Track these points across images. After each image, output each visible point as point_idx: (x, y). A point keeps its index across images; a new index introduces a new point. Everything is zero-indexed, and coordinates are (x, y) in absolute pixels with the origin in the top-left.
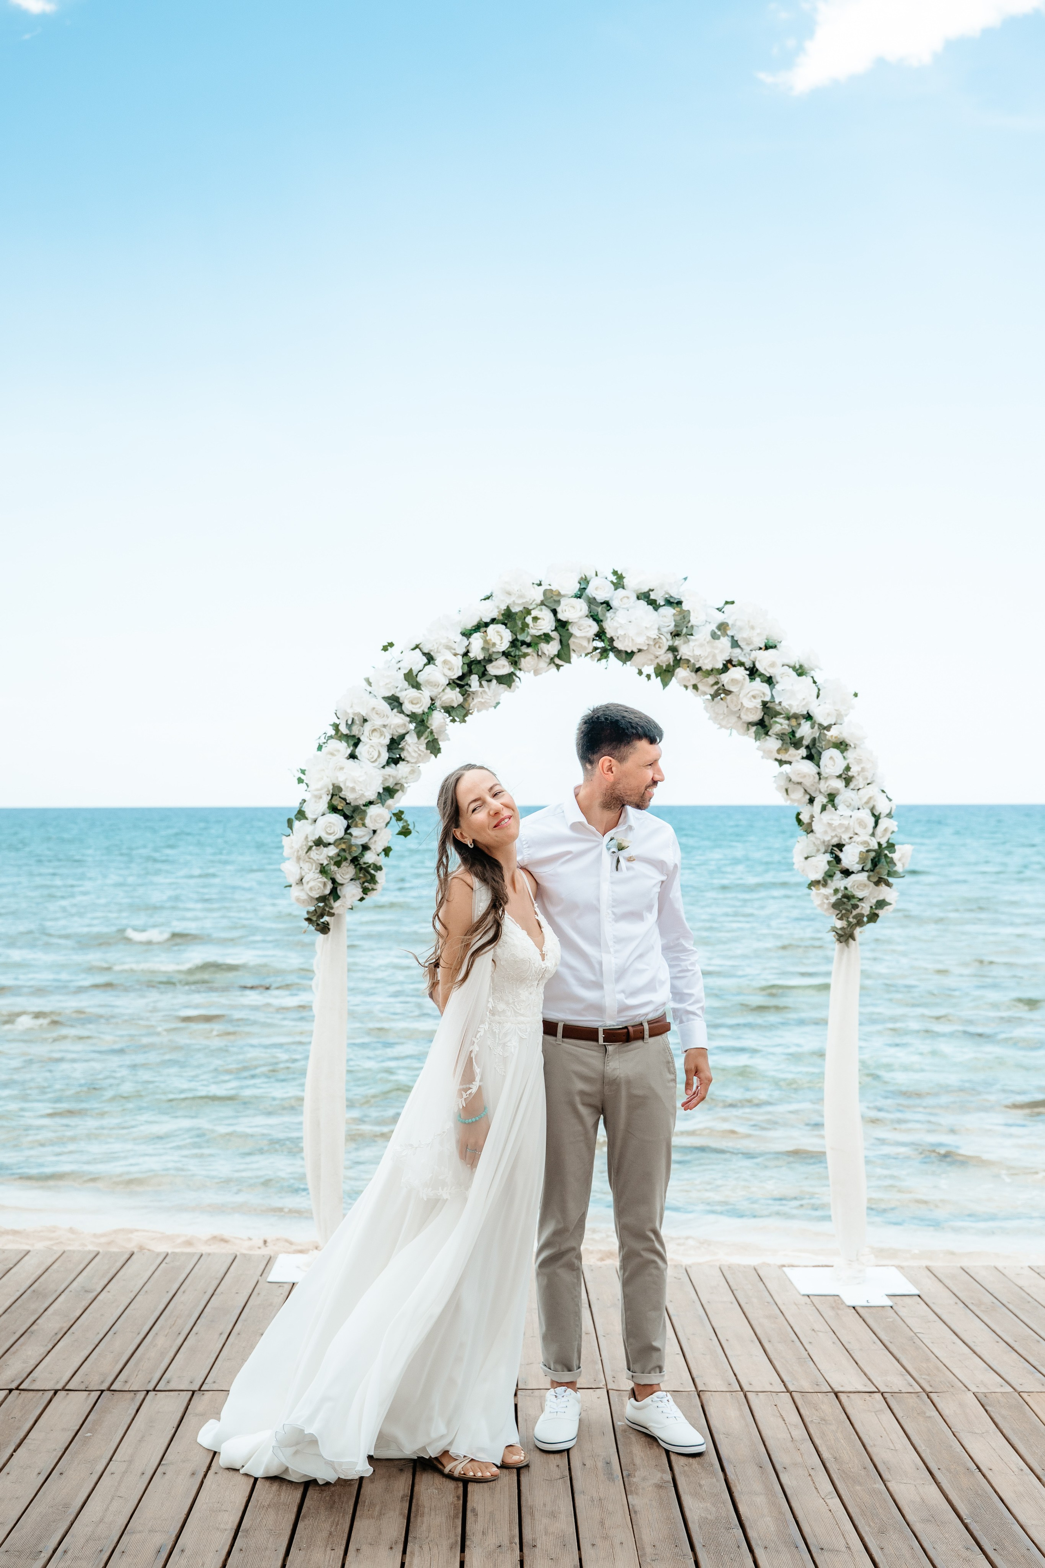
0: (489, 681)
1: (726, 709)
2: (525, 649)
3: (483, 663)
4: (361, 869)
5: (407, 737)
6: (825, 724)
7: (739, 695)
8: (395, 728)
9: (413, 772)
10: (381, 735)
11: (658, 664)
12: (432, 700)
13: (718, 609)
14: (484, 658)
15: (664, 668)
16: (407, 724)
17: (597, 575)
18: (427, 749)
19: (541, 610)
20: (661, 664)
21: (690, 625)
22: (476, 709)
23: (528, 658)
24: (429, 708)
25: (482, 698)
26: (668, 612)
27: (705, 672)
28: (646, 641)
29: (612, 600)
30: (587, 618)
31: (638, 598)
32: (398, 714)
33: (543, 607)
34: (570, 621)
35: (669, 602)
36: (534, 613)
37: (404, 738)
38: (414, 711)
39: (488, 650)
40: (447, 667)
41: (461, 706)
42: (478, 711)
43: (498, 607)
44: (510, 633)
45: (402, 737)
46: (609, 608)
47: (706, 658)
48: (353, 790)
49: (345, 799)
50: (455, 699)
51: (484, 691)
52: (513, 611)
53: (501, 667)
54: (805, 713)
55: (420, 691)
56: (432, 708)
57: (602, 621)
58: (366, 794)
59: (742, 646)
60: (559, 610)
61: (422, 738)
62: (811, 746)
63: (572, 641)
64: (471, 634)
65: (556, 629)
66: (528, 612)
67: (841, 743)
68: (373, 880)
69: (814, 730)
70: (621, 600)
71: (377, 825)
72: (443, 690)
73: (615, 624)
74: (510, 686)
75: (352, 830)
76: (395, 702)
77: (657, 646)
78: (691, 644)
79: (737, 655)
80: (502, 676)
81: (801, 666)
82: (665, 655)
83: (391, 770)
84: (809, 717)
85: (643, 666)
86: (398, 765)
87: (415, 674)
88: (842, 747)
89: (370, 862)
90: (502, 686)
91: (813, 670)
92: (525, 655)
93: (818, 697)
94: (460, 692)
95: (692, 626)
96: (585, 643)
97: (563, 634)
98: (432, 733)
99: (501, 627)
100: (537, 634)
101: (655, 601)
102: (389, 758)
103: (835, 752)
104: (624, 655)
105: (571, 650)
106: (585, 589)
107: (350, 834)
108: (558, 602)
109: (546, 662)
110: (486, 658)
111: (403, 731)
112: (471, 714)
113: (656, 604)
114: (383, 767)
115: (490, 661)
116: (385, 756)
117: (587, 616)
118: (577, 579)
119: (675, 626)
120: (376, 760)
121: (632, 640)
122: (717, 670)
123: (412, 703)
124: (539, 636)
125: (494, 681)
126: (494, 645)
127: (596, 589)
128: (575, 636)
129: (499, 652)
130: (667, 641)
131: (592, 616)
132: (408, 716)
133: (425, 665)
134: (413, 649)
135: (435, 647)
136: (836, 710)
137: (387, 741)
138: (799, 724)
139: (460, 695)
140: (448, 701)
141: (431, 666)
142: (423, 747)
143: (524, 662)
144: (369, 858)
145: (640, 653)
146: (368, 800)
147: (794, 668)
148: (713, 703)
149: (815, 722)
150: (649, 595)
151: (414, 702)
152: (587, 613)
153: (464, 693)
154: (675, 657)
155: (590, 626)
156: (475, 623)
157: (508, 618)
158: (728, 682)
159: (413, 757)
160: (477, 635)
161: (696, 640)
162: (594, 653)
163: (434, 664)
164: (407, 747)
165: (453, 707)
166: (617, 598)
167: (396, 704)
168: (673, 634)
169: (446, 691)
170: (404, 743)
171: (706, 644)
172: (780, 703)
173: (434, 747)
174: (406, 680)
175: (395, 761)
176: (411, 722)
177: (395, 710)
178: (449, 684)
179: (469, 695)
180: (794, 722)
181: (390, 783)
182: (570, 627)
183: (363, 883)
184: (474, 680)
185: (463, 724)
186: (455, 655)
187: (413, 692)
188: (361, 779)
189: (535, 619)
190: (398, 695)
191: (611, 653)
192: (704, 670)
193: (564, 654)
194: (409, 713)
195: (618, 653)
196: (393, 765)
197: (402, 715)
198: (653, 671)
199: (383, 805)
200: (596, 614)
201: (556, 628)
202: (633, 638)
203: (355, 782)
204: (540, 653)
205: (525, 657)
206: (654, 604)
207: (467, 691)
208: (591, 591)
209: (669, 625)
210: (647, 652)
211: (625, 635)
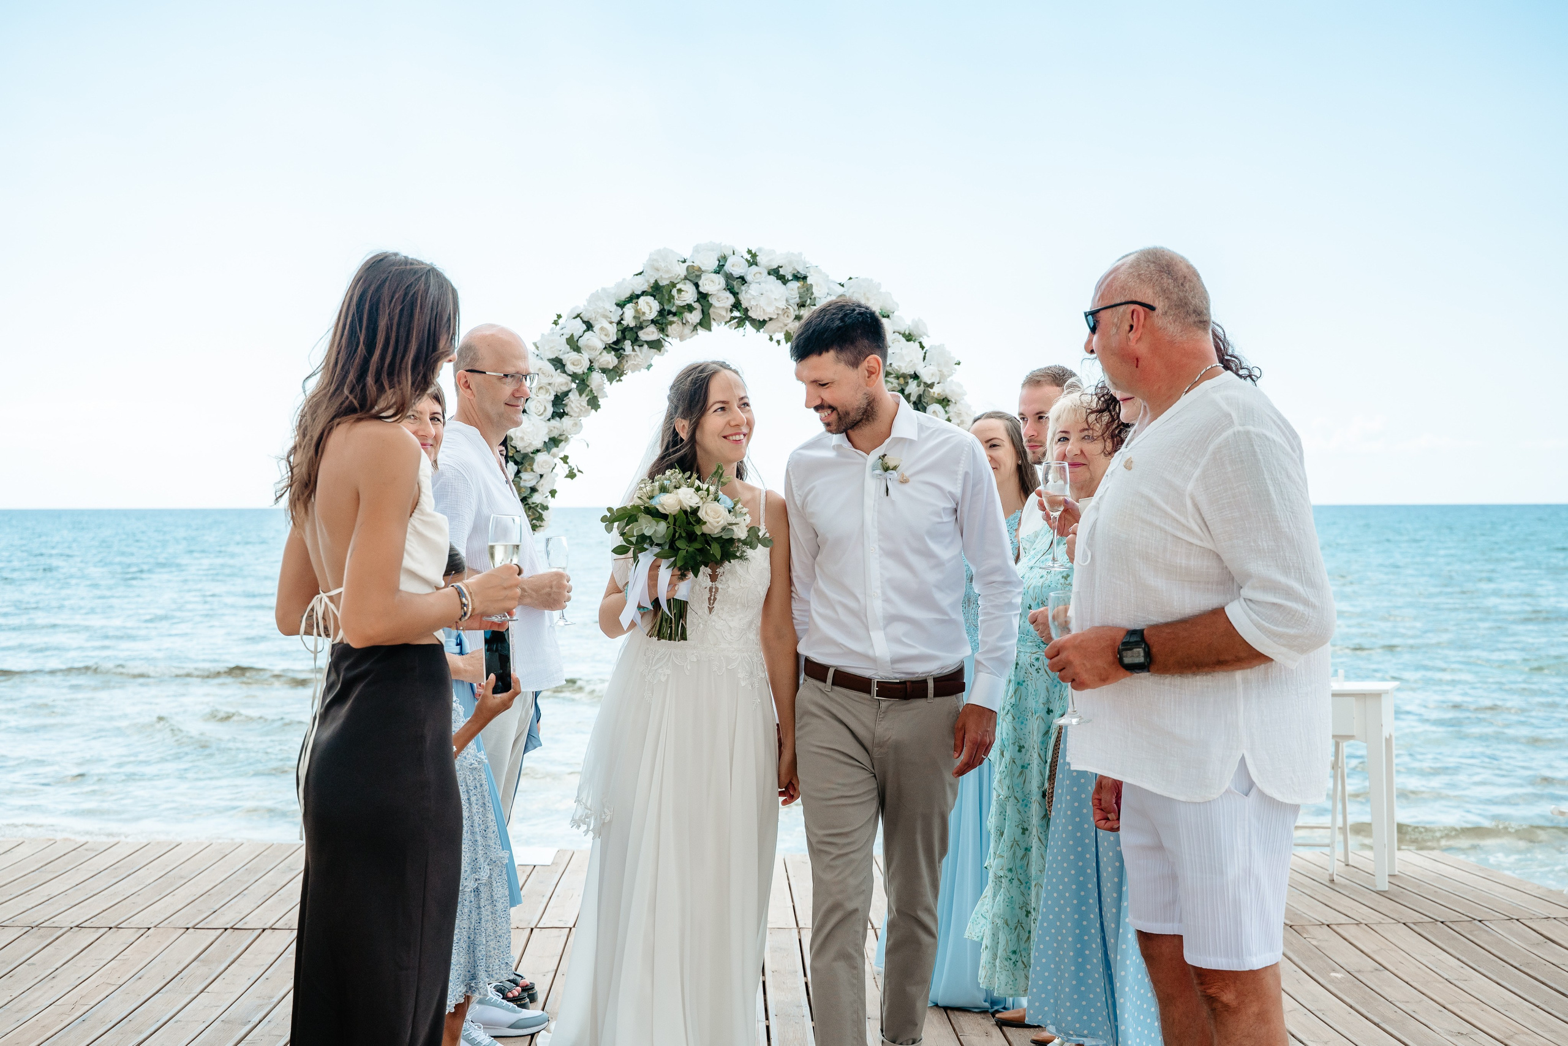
0: (642, 346)
2: (671, 318)
3: (634, 329)
4: (530, 508)
5: (570, 395)
6: (929, 382)
8: (558, 386)
9: (575, 424)
10: (547, 392)
11: (787, 331)
12: (591, 362)
13: (840, 284)
14: (636, 326)
16: (570, 383)
17: (734, 254)
18: (588, 405)
19: (685, 284)
21: (813, 297)
22: (630, 370)
23: (674, 325)
24: (588, 369)
25: (635, 360)
26: (795, 285)
28: (776, 311)
29: (747, 275)
30: (724, 291)
31: (769, 274)
32: (561, 374)
33: (687, 281)
34: (710, 293)
35: (797, 277)
36: (678, 286)
37: (567, 395)
38: (575, 371)
39: (639, 318)
40: (604, 333)
41: (616, 367)
42: (632, 371)
43: (648, 281)
44: (658, 304)
45: (566, 394)
46: (745, 282)
48: (522, 439)
49: (515, 448)
50: (611, 361)
51: (637, 355)
52: (661, 284)
53: (650, 333)
54: (913, 373)
55: (580, 354)
56: (591, 369)
57: (738, 293)
58: (533, 443)
60: (700, 283)
61: (584, 395)
62: (917, 402)
63: (711, 310)
64: (625, 305)
65: (698, 301)
66: (674, 285)
67: (943, 399)
68: (540, 518)
69: (920, 388)
70: (754, 275)
71: (544, 470)
72: (600, 353)
73: (749, 296)
74: (660, 350)
75: (521, 475)
76: (558, 364)
77: (786, 315)
80: (652, 341)
81: (910, 334)
83: (556, 422)
84: (915, 376)
85: (774, 332)
86: (563, 419)
87: (575, 339)
88: (944, 403)
89: (538, 502)
90: (652, 350)
91: (921, 336)
92: (671, 323)
93: (924, 359)
94: (614, 356)
95: (815, 298)
96: (724, 313)
97: (704, 304)
98: (591, 391)
99: (650, 299)
100: (682, 305)
101: (784, 276)
102: (554, 412)
103: (937, 407)
104: (757, 323)
105: (711, 319)
106: (723, 265)
107: (521, 478)
108: (699, 277)
109: (689, 329)
110: (638, 326)
111: (565, 389)
112: (626, 374)
113: (785, 279)
114: (549, 420)
115: (641, 328)
116: (550, 410)
117: (724, 289)
118: (716, 259)
119: (800, 297)
120: (542, 414)
121: (764, 310)
123: (574, 365)
124: (683, 307)
125: (646, 346)
126: (644, 313)
127: (733, 266)
128: (715, 306)
129: (648, 320)
130: (793, 311)
131: (729, 289)
132: (570, 375)
133: (585, 331)
134: (574, 318)
135: (593, 316)
136: (940, 371)
137: (552, 398)
138: (907, 383)
139: (615, 358)
140: (605, 363)
141: (590, 332)
142: (585, 403)
143: (670, 329)
144: (537, 499)
145: (770, 322)
146: (535, 449)
147: (904, 335)
149: (921, 381)
150: (779, 271)
151: (576, 363)
152: (724, 286)
153: (618, 356)
155: (727, 298)
156: (628, 295)
157: (656, 291)
159: (576, 412)
160: (629, 306)
162: (732, 322)
163: (593, 331)
164: (570, 403)
165: (609, 369)
166: (750, 273)
167: (559, 365)
168: (799, 305)
169: (603, 354)
170: (568, 400)
172: (891, 364)
173: (594, 403)
174: (568, 344)
175: (559, 414)
176: (573, 381)
177: (559, 371)
178: (605, 348)
179: (623, 358)
180: (902, 381)
181: (555, 434)
182: (710, 299)
183: (532, 520)
184: (627, 344)
185: (619, 382)
186: (611, 323)
187: (574, 355)
188: (528, 430)
189: (680, 291)
190: (561, 357)
191: (747, 322)
193: (705, 323)
194: (571, 373)
195: (753, 321)
196: (558, 419)
197: (565, 375)
198: (783, 337)
199: (549, 453)
200: (732, 287)
201: (697, 299)
202: (765, 308)
203: (524, 433)
204: (684, 322)
205: (671, 325)
206: (783, 279)
207: (621, 354)
208: (728, 267)
209: (796, 298)
210: (777, 320)
211: (757, 305)
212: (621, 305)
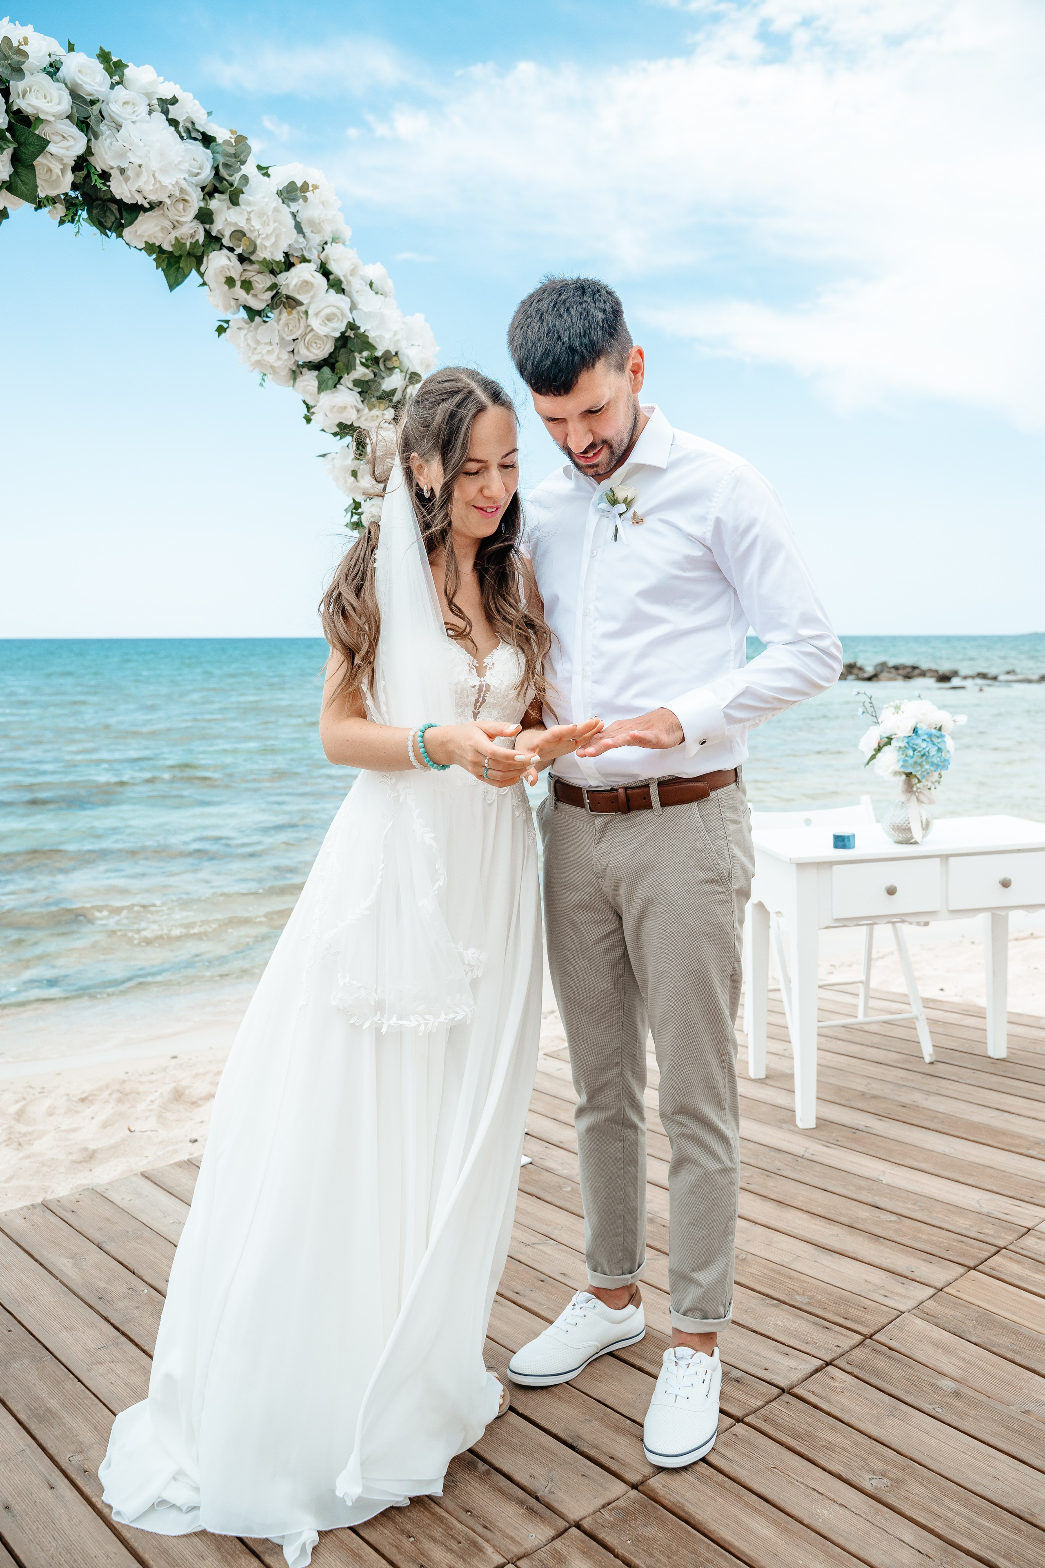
7: (306, 312)
11: (176, 238)
15: (181, 253)
20: (182, 241)
21: (240, 176)
26: (199, 150)
27: (262, 263)
29: (108, 101)
30: (68, 120)
31: (153, 108)
34: (37, 115)
46: (104, 115)
47: (268, 236)
57: (91, 135)
59: (307, 235)
60: (15, 88)
63: (36, 160)
65: (11, 128)
70: (123, 105)
77: (181, 205)
78: (245, 208)
79: (301, 246)
82: (193, 224)
95: (245, 178)
96: (58, 171)
97: (23, 142)
101: (177, 122)
104: (118, 214)
106: (60, 65)
108: (16, 73)
113: (178, 127)
117: (68, 117)
122: (278, 263)
127: (80, 73)
130: (194, 199)
145: (149, 213)
150: (168, 111)
152: (69, 109)
154: (207, 233)
155: (74, 137)
158: (292, 285)
161: (249, 204)
166: (114, 101)
168: (206, 191)
171: (270, 213)
172: (364, 333)
182: (36, 132)
191: (88, 208)
192: (258, 259)
193: (23, 188)
200: (82, 118)
201: (10, 123)
209: (198, 174)
210: (161, 212)
211: (140, 166)
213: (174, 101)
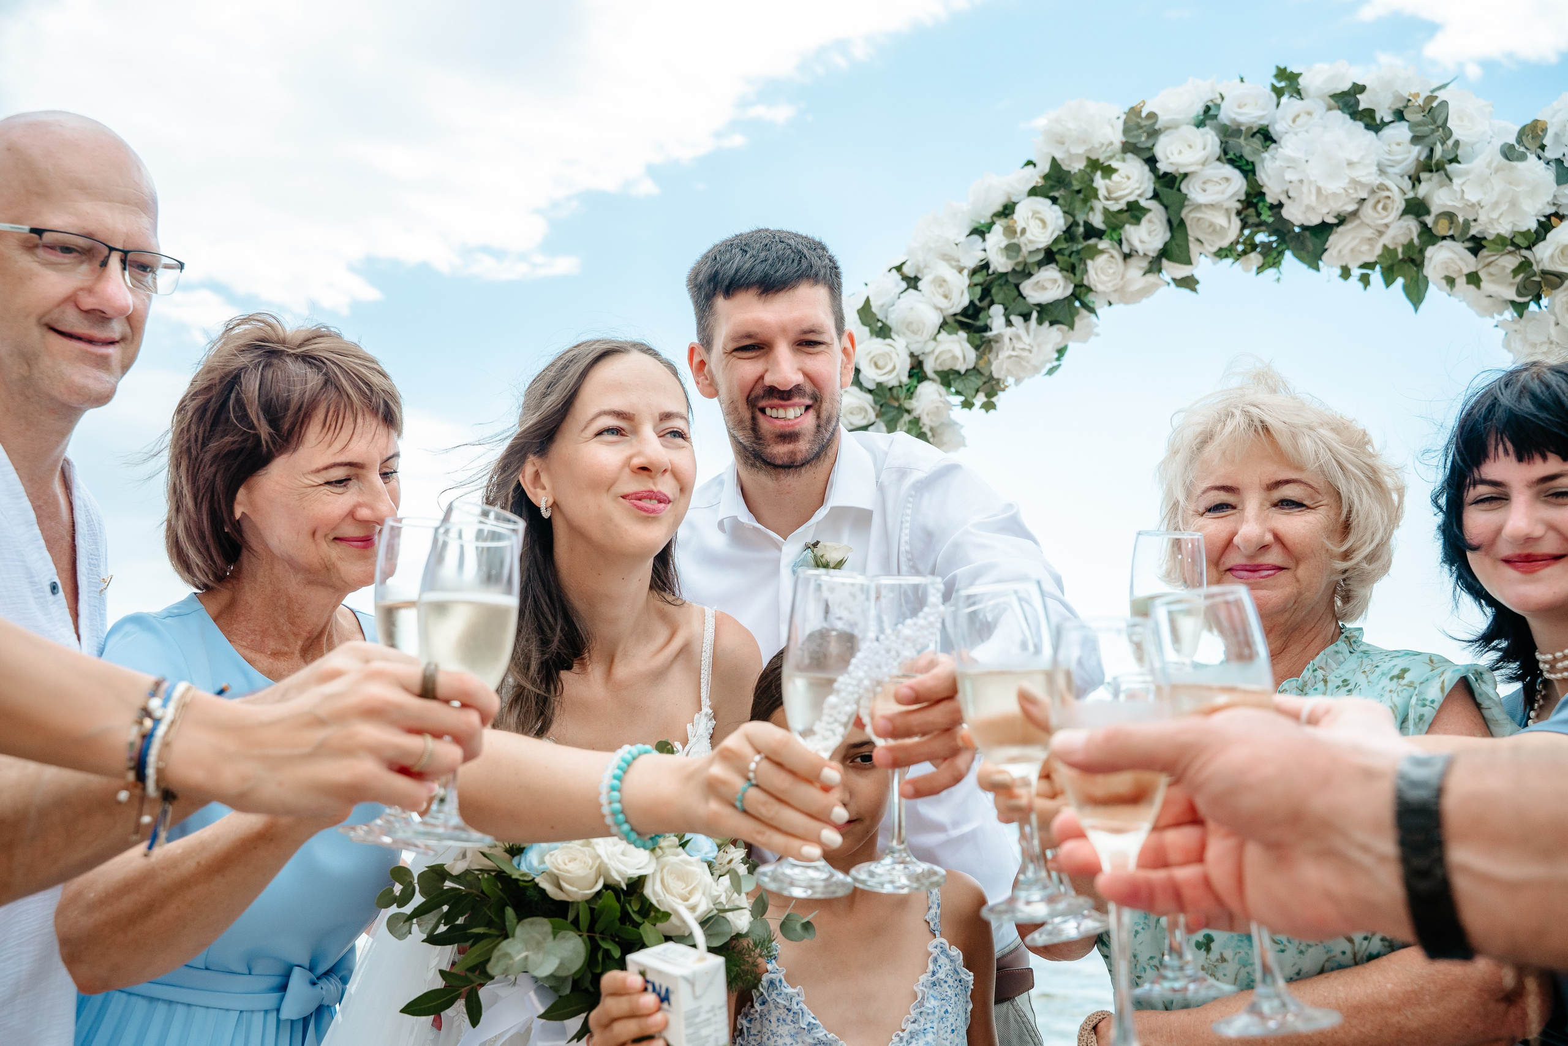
0: (1028, 316)
1: (1553, 331)
2: (1092, 243)
3: (1011, 279)
11: (1385, 246)
12: (915, 358)
14: (1014, 270)
15: (1400, 256)
17: (1243, 86)
19: (1124, 160)
20: (1391, 247)
21: (1450, 143)
22: (1011, 380)
23: (1101, 260)
24: (910, 376)
25: (1014, 349)
26: (1401, 132)
27: (1493, 241)
28: (1351, 191)
29: (1276, 122)
30: (1218, 163)
31: (1330, 109)
33: (1129, 155)
34: (1182, 171)
35: (1403, 112)
36: (1107, 167)
38: (880, 379)
39: (1020, 252)
40: (941, 290)
41: (976, 371)
42: (1018, 381)
44: (1061, 213)
46: (1268, 143)
47: (1496, 205)
50: (959, 354)
51: (1019, 338)
52: (1065, 168)
53: (1046, 285)
55: (888, 341)
56: (915, 375)
57: (1254, 169)
60: (1159, 152)
63: (1189, 215)
64: (987, 229)
65: (1156, 196)
66: (1096, 165)
70: (1294, 121)
72: (936, 338)
73: (1282, 170)
74: (1072, 327)
78: (1456, 181)
80: (1056, 303)
82: (1401, 222)
85: (1354, 257)
87: (875, 308)
90: (1056, 327)
92: (1095, 252)
94: (969, 341)
95: (1457, 143)
96: (1220, 220)
97: (1171, 201)
99: (1042, 204)
100: (1116, 208)
101: (1370, 111)
104: (1309, 243)
105: (1191, 239)
106: (1215, 113)
108: (1155, 137)
109: (1141, 268)
110: (1019, 269)
112: (1003, 390)
113: (1374, 119)
115: (1024, 273)
117: (1218, 160)
118: (1199, 96)
119: (1416, 140)
121: (1319, 190)
122: (1525, 234)
123: (876, 366)
124: (1121, 211)
125: (1037, 317)
126: (1031, 239)
127: (1240, 107)
128: (1198, 207)
129: (1038, 250)
130: (1398, 193)
131: (1231, 162)
132: (870, 391)
133: (903, 296)
135: (923, 260)
139: (968, 346)
140: (947, 360)
141: (911, 291)
143: (1093, 270)
145: (1341, 229)
148: (1522, 322)
150: (1358, 102)
151: (880, 363)
152: (1217, 151)
153: (978, 342)
154: (1424, 225)
155: (1227, 179)
156: (998, 207)
157: (1055, 183)
158: (1552, 257)
160: (997, 225)
161: (1466, 173)
162: (1247, 252)
163: (916, 288)
165: (958, 373)
166: (1283, 117)
168: (1414, 178)
169: (939, 337)
171: (1492, 177)
174: (864, 323)
176: (876, 402)
178: (944, 325)
179: (990, 347)
182: (1183, 188)
184: (995, 313)
185: (992, 412)
186: (961, 271)
187: (877, 346)
189: (1111, 177)
191: (1285, 246)
192: (1490, 238)
193: (1176, 247)
194: (872, 386)
195: (1298, 242)
198: (1376, 265)
200: (1238, 155)
201: (1155, 190)
202: (1320, 184)
204: (1126, 249)
205: (1092, 259)
206: (1370, 121)
207: (984, 337)
208: (1228, 113)
209: (1404, 160)
210: (1357, 222)
211: (1301, 181)
212: (980, 232)
213: (1359, 89)
